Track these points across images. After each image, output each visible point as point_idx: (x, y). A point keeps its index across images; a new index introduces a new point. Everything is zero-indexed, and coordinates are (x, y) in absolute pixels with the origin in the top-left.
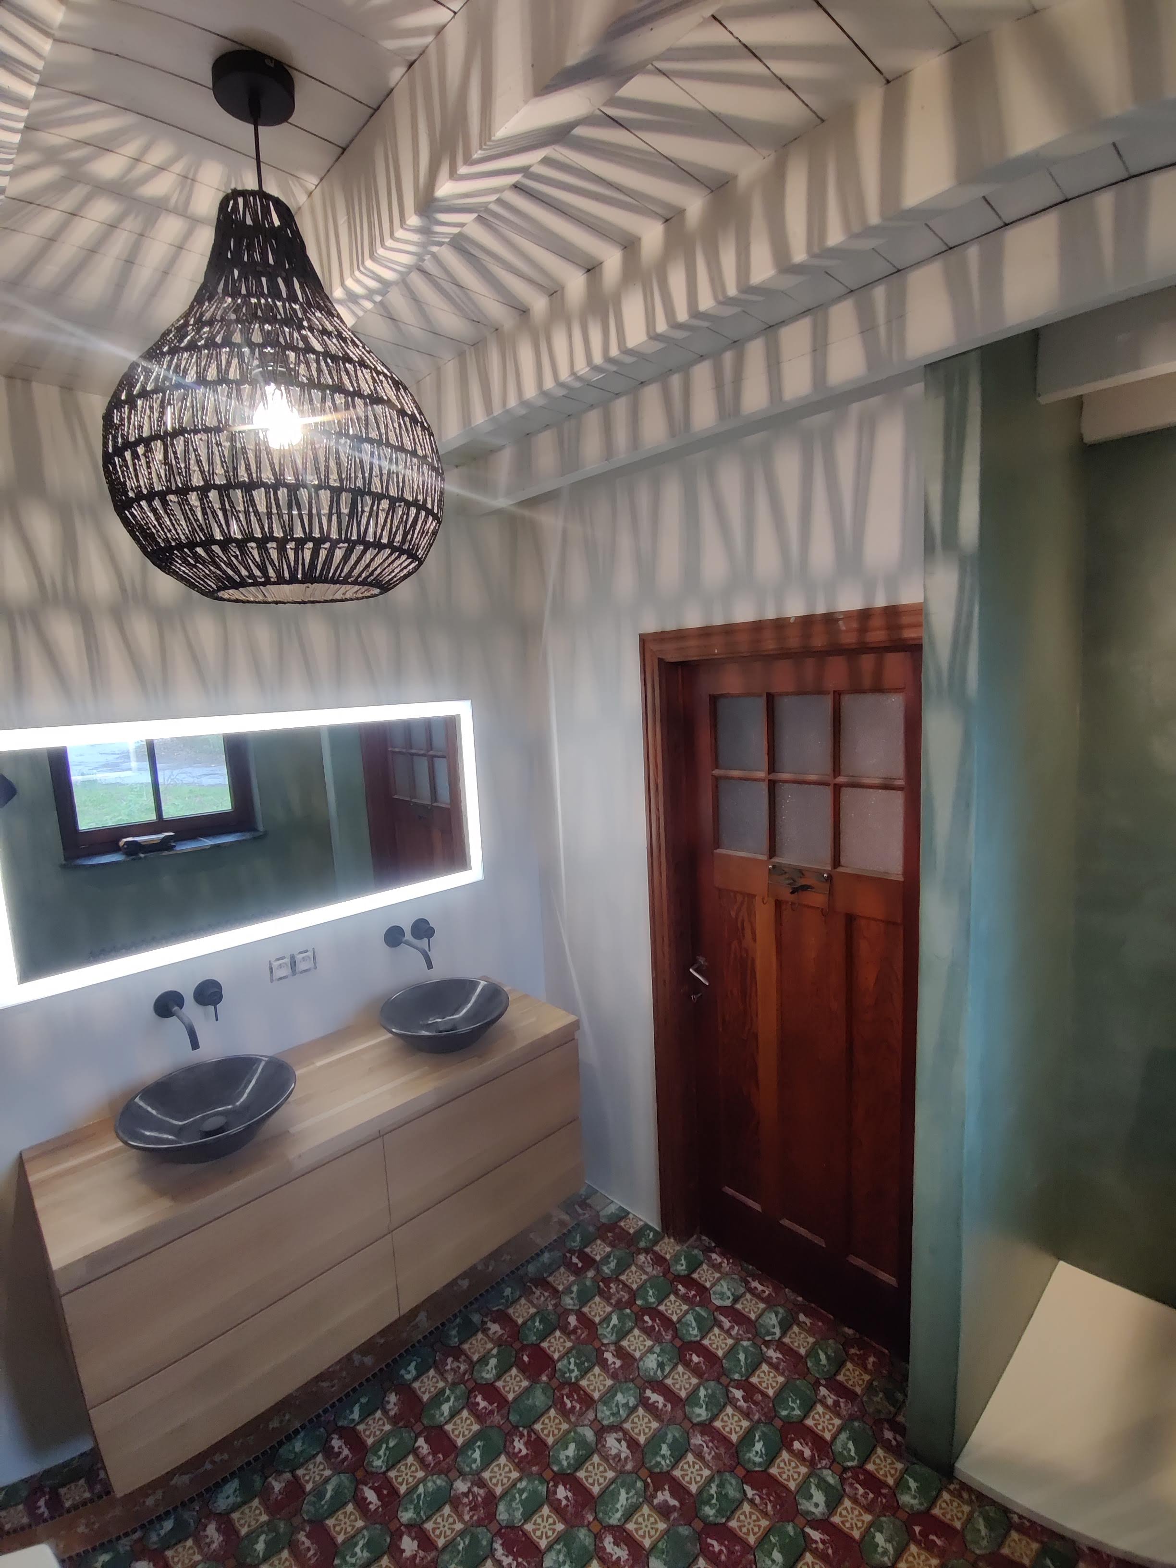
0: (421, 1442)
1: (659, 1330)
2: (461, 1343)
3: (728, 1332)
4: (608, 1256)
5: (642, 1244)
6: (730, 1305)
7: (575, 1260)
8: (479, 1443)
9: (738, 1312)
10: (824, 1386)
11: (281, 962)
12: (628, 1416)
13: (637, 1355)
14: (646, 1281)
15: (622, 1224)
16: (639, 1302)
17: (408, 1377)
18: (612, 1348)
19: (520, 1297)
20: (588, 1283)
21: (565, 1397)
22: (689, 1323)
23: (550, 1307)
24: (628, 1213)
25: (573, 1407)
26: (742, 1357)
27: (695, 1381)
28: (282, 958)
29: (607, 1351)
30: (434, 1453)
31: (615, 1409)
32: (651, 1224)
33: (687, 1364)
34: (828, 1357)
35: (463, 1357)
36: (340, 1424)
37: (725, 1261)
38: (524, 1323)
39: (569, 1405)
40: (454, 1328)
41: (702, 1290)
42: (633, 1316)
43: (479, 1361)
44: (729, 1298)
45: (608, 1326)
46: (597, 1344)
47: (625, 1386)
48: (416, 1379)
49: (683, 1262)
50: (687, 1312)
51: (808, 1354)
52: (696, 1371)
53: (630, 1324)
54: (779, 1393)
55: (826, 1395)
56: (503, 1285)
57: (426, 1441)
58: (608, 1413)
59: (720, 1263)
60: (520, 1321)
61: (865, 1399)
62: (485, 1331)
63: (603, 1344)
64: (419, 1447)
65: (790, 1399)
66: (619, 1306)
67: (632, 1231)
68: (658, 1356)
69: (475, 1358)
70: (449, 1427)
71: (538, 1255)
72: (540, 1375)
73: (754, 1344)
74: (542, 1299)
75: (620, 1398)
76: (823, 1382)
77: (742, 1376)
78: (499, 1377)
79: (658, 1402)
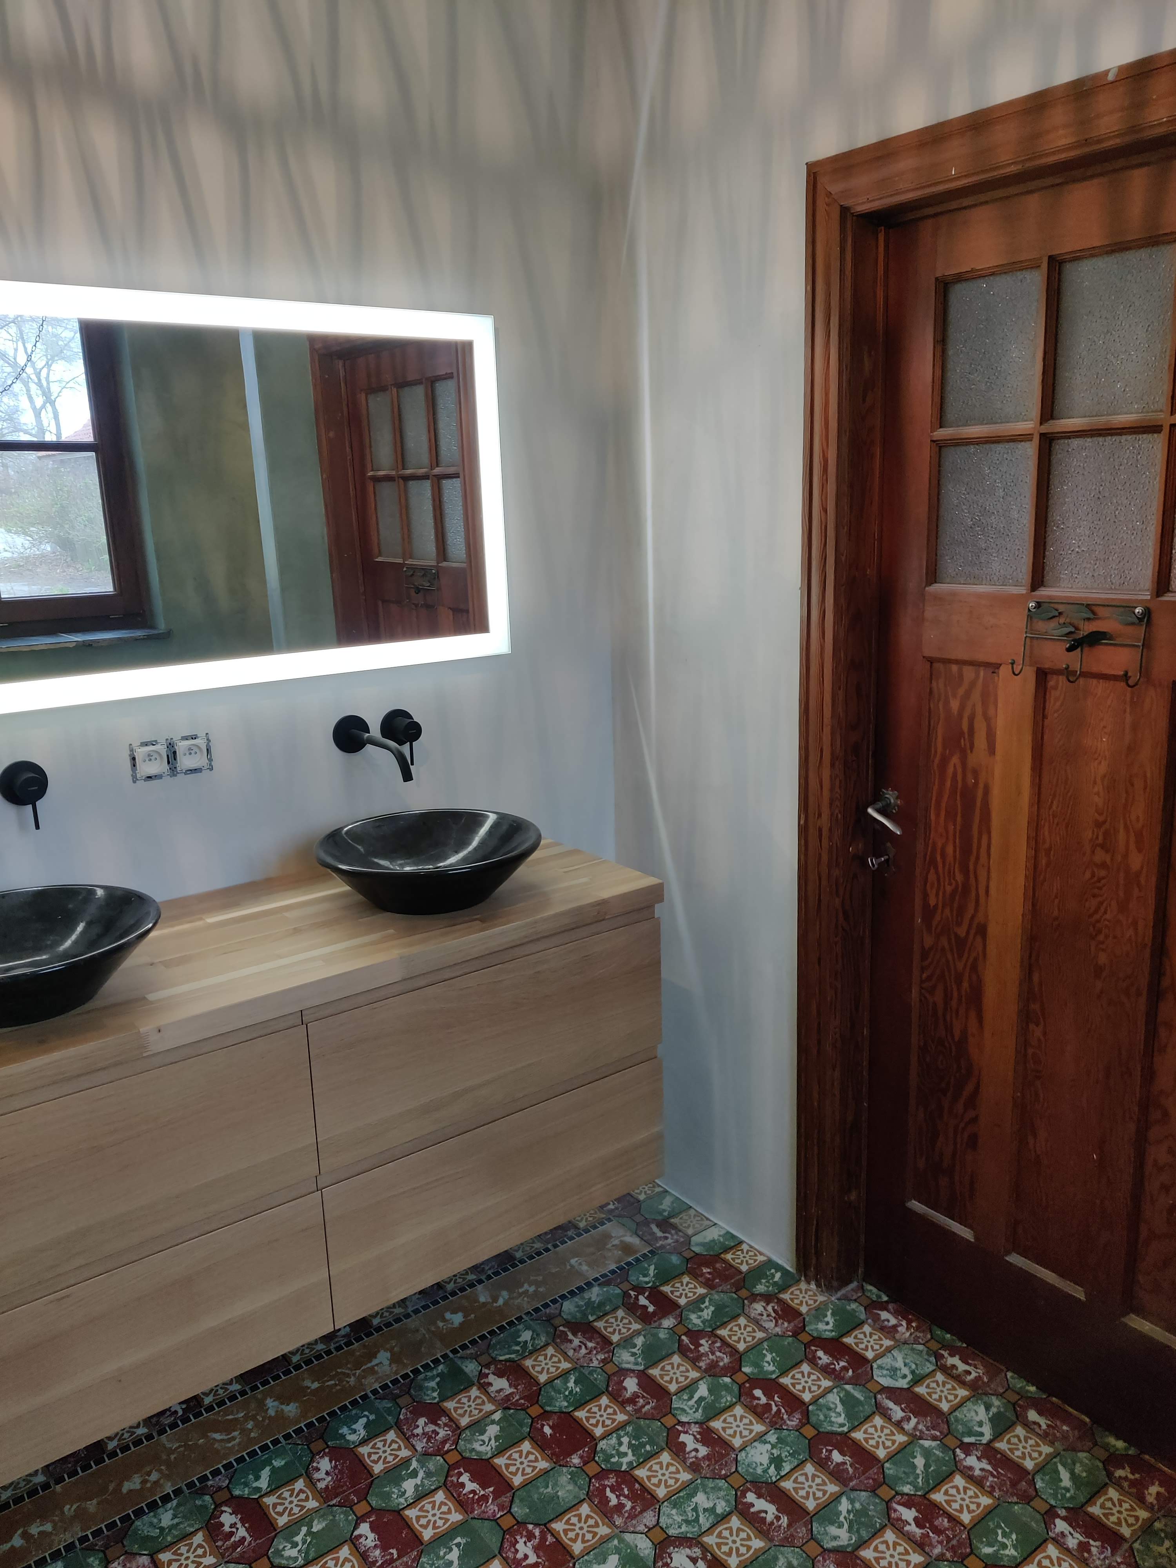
0: (364, 1528)
1: (779, 1411)
2: (444, 1398)
3: (898, 1425)
4: (702, 1299)
5: (760, 1288)
6: (906, 1386)
7: (643, 1301)
8: (458, 1540)
9: (918, 1398)
10: (1064, 1519)
11: (151, 748)
12: (713, 1526)
13: (737, 1442)
14: (761, 1342)
15: (729, 1256)
16: (747, 1369)
17: (352, 1438)
18: (695, 1429)
19: (546, 1345)
20: (662, 1335)
21: (608, 1489)
22: (832, 1406)
23: (595, 1363)
24: (741, 1242)
25: (621, 1506)
26: (919, 1462)
27: (832, 1488)
28: (153, 743)
29: (686, 1432)
30: (384, 1547)
31: (691, 1515)
32: (780, 1262)
33: (822, 1464)
34: (1074, 1477)
35: (444, 1420)
36: (237, 1492)
37: (904, 1323)
38: (550, 1382)
39: (614, 1501)
40: (433, 1378)
41: (859, 1361)
42: (736, 1388)
43: (469, 1427)
44: (905, 1376)
45: (691, 1398)
46: (669, 1421)
47: (711, 1483)
48: (364, 1442)
49: (829, 1318)
50: (829, 1390)
51: (1040, 1469)
52: (837, 1474)
53: (729, 1398)
54: (980, 1521)
55: (1067, 1532)
56: (521, 1327)
57: (373, 1529)
58: (679, 1519)
59: (895, 1327)
60: (543, 1378)
61: (1136, 1545)
62: (484, 1387)
63: (680, 1423)
64: (360, 1536)
65: (1000, 1532)
66: (712, 1371)
67: (744, 1268)
68: (773, 1447)
69: (464, 1422)
70: (411, 1514)
71: (581, 1289)
72: (570, 1454)
73: (944, 1447)
74: (583, 1351)
75: (701, 1499)
76: (1062, 1512)
77: (916, 1488)
78: (500, 1452)
79: (766, 1512)
